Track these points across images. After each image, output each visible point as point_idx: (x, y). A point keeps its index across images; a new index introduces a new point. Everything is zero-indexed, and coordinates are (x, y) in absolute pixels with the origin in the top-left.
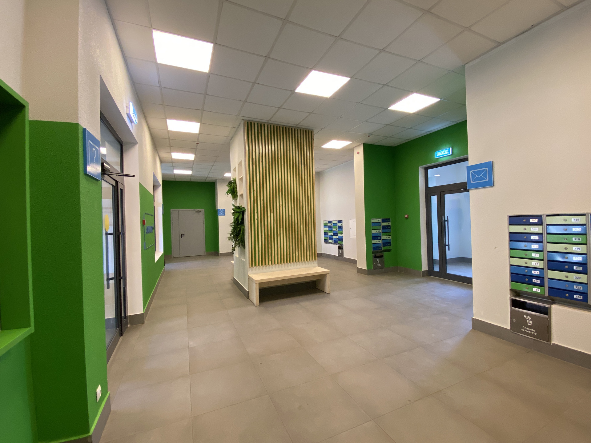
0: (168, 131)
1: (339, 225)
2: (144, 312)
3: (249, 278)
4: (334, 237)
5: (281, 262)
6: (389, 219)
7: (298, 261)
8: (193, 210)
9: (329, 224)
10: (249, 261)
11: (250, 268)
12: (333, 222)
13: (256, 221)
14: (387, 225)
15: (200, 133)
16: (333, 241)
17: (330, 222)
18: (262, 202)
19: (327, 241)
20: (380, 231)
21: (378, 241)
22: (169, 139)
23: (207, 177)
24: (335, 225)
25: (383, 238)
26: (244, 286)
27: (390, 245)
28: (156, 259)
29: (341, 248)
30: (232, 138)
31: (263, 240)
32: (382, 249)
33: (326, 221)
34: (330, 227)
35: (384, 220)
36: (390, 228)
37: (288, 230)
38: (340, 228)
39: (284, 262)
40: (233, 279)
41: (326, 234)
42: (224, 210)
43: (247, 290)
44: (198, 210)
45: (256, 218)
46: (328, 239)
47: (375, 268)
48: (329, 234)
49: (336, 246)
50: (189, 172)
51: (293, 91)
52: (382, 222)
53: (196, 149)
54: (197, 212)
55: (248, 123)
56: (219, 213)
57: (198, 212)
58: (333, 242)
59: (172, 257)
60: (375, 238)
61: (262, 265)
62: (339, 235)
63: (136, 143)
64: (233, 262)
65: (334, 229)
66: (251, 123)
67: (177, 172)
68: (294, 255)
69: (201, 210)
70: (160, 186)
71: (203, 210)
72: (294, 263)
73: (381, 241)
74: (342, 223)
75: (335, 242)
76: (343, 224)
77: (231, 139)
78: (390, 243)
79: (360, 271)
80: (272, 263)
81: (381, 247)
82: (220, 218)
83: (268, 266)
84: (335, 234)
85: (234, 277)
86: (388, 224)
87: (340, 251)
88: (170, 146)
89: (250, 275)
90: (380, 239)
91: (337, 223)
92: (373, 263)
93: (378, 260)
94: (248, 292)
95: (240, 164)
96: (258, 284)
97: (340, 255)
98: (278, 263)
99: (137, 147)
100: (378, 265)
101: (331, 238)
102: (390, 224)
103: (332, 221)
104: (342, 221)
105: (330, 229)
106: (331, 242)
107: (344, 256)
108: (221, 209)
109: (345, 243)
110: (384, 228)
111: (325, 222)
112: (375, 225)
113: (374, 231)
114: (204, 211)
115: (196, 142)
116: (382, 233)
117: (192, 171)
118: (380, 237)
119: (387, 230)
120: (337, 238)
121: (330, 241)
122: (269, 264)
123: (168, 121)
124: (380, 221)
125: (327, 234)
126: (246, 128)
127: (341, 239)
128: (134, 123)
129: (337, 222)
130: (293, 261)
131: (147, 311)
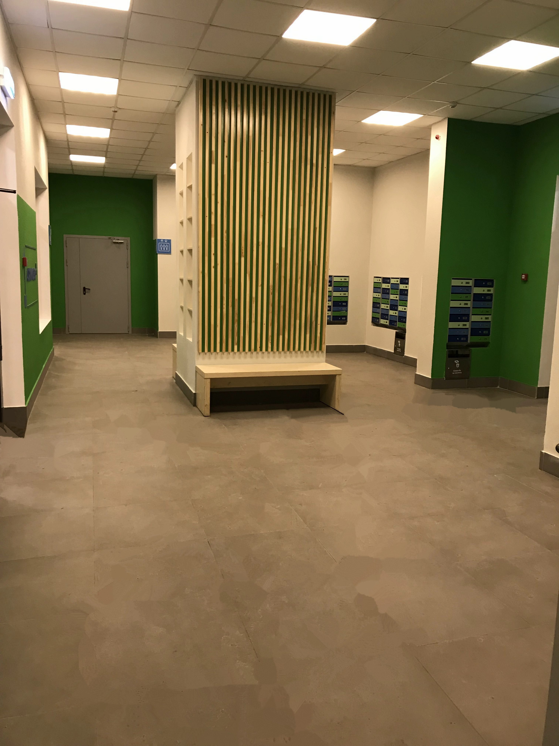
0: (61, 90)
1: (402, 287)
2: (27, 405)
3: (198, 372)
4: (391, 313)
5: (255, 349)
6: (492, 281)
7: (289, 349)
8: (107, 237)
9: (384, 286)
10: (198, 342)
11: (199, 353)
12: (392, 281)
13: (213, 270)
14: (486, 292)
15: (119, 94)
16: (388, 321)
17: (386, 280)
18: (225, 235)
19: (377, 320)
20: (469, 304)
21: (461, 324)
22: (63, 102)
23: (136, 170)
24: (395, 287)
25: (474, 318)
26: (188, 384)
27: (488, 335)
28: (42, 327)
29: (401, 336)
30: (179, 103)
31: (225, 306)
32: (469, 342)
33: (379, 279)
34: (385, 292)
35: (478, 283)
36: (491, 300)
37: (271, 291)
38: (404, 293)
39: (261, 350)
40: (175, 377)
41: (376, 305)
42: (169, 241)
43: (194, 392)
44: (118, 238)
45: (213, 264)
46: (380, 317)
47: (450, 377)
48: (383, 306)
49: (392, 333)
50: (100, 160)
51: (279, 37)
52: (475, 287)
53: (113, 119)
54: (115, 243)
55: (204, 81)
56: (160, 247)
57: (117, 243)
58: (388, 324)
59: (67, 332)
60: (454, 318)
61: (221, 350)
62: (400, 308)
63: (12, 126)
64: (175, 345)
65: (392, 297)
66: (211, 82)
67: (75, 158)
68: (281, 337)
69: (123, 238)
70: (46, 188)
71: (126, 238)
72: (280, 353)
73: (468, 325)
74: (408, 284)
75: (392, 325)
76: (411, 287)
77: (178, 105)
78: (488, 329)
79: (420, 380)
80: (238, 350)
81: (466, 336)
82: (161, 258)
83: (232, 353)
84: (394, 307)
85: (176, 372)
86: (489, 291)
87: (399, 342)
88: (65, 114)
89: (199, 367)
90: (468, 321)
91: (399, 282)
92: (446, 369)
93: (457, 362)
94: (195, 394)
95: (189, 158)
96: (209, 380)
97: (399, 350)
98: (250, 349)
99: (12, 132)
100: (456, 372)
101: (385, 316)
102: (492, 290)
103: (389, 278)
104: (408, 279)
105: (386, 296)
106: (385, 323)
107: (405, 355)
108: (164, 240)
109: (409, 326)
110: (477, 297)
111: (376, 280)
112: (457, 291)
113: (453, 304)
114: (129, 242)
115: (113, 109)
116: (471, 308)
117: (106, 157)
118: (468, 316)
119: (482, 304)
120: (397, 315)
121: (382, 321)
122: (233, 350)
123: (61, 74)
124: (471, 283)
125: (378, 305)
126: (201, 92)
127: (403, 318)
128: (9, 97)
129: (399, 280)
130: (278, 349)
131: (30, 404)
